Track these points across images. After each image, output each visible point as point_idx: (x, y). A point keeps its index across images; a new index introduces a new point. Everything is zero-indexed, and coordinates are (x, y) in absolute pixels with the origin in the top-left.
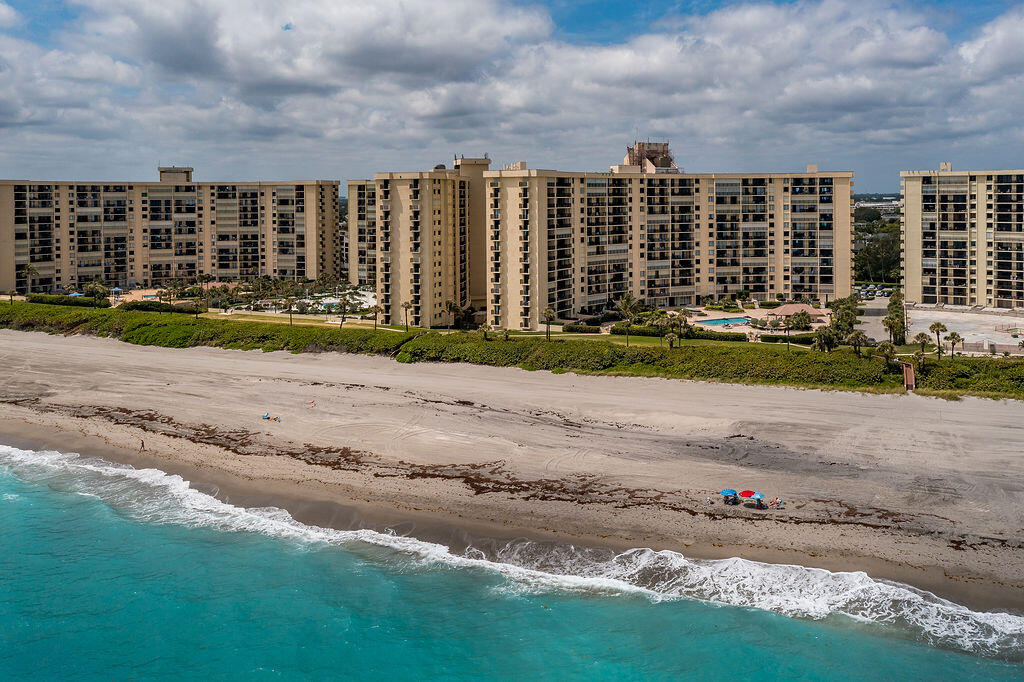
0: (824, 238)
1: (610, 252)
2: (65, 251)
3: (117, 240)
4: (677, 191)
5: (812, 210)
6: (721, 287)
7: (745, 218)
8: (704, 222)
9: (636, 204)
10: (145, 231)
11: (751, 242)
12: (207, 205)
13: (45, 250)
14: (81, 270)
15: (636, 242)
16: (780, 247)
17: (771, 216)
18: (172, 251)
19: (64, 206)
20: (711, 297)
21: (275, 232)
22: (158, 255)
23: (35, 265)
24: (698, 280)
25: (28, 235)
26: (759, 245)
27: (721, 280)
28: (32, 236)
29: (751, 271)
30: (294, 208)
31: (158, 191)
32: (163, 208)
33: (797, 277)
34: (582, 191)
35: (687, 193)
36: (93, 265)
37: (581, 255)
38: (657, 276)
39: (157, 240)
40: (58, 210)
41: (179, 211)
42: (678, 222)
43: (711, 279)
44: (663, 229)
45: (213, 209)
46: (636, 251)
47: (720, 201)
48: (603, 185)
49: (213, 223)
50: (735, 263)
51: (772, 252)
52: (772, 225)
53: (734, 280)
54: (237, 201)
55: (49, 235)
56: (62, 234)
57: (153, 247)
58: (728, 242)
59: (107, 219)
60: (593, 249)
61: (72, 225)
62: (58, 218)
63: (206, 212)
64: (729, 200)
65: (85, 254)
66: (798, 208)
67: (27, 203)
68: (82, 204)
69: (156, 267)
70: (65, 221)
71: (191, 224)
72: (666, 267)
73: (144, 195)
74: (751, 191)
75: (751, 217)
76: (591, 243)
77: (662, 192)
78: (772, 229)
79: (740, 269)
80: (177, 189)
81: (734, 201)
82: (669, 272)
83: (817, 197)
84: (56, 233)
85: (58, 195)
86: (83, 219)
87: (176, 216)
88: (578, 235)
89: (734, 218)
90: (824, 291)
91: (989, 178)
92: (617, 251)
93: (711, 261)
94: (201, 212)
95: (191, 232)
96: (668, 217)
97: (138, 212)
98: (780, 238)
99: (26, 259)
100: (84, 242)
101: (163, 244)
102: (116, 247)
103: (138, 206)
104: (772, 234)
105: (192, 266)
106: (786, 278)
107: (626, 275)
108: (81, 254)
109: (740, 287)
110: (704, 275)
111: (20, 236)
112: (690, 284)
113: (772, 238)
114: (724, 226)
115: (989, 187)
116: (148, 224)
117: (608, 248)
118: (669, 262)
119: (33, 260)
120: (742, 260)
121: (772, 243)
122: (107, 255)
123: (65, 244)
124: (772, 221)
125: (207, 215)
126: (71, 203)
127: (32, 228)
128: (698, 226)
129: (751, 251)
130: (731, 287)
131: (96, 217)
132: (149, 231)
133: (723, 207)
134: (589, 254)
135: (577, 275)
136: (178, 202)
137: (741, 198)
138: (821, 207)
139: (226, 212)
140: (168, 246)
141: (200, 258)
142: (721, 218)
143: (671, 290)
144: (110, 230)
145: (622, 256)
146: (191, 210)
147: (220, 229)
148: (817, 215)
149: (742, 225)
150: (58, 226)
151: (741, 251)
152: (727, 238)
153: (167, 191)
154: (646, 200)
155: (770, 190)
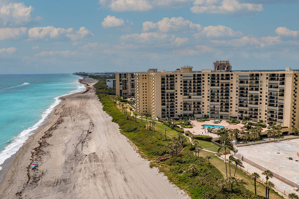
0: (280, 99)
1: (194, 98)
2: (129, 88)
4: (224, 78)
5: (277, 87)
6: (240, 114)
7: (252, 89)
8: (234, 90)
9: (206, 83)
11: (254, 99)
13: (125, 88)
14: (132, 92)
15: (206, 95)
16: (264, 101)
17: (261, 89)
19: (129, 78)
20: (236, 117)
23: (123, 90)
24: (231, 111)
26: (256, 99)
27: (241, 112)
28: (123, 84)
29: (254, 110)
33: (270, 115)
34: (181, 78)
35: (228, 79)
37: (180, 99)
38: (214, 107)
40: (128, 79)
42: (225, 89)
43: (236, 111)
44: (218, 91)
46: (206, 98)
47: (242, 82)
48: (191, 76)
50: (247, 106)
51: (261, 103)
52: (261, 93)
53: (246, 113)
55: (126, 84)
58: (245, 98)
60: (187, 97)
61: (130, 82)
62: (128, 80)
64: (246, 82)
66: (273, 86)
67: (122, 77)
68: (132, 77)
72: (218, 105)
74: (254, 79)
75: (254, 89)
76: (185, 95)
77: (218, 79)
78: (261, 94)
79: (247, 109)
81: (247, 83)
82: (220, 106)
83: (279, 82)
84: (128, 84)
85: (127, 76)
86: (132, 81)
88: (179, 92)
89: (247, 89)
90: (279, 122)
92: (197, 98)
93: (237, 104)
96: (220, 87)
98: (264, 98)
99: (122, 89)
104: (261, 96)
106: (266, 114)
107: (201, 106)
108: (132, 88)
109: (248, 115)
110: (234, 109)
111: (121, 84)
112: (229, 112)
113: (261, 98)
114: (242, 92)
117: (192, 97)
118: (219, 103)
119: (123, 89)
120: (249, 105)
121: (261, 100)
123: (129, 86)
124: (261, 91)
126: (130, 77)
127: (123, 83)
128: (232, 91)
129: (254, 102)
130: (244, 115)
133: (242, 85)
134: (184, 98)
135: (179, 105)
137: (249, 81)
138: (280, 86)
142: (241, 89)
143: (220, 113)
145: (200, 100)
148: (278, 90)
149: (249, 92)
150: (128, 82)
151: (248, 102)
152: (244, 96)
154: (210, 81)
155: (261, 78)
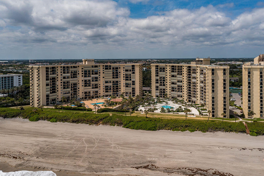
2: (59, 89)
3: (74, 84)
10: (83, 81)
12: (101, 72)
14: (64, 95)
18: (91, 87)
19: (59, 74)
21: (124, 80)
22: (87, 89)
25: (50, 84)
30: (131, 72)
31: (86, 67)
32: (88, 73)
36: (67, 93)
39: (86, 84)
40: (57, 75)
41: (93, 74)
45: (103, 73)
49: (103, 77)
54: (111, 70)
55: (55, 84)
56: (59, 83)
57: (85, 86)
59: (71, 78)
61: (61, 80)
62: (57, 78)
65: (65, 90)
67: (49, 73)
68: (64, 73)
69: (86, 93)
70: (59, 79)
71: (96, 78)
73: (82, 69)
80: (92, 67)
84: (57, 83)
85: (57, 70)
86: (64, 78)
87: (92, 76)
94: (100, 74)
95: (96, 81)
97: (81, 75)
99: (49, 93)
100: (66, 85)
101: (88, 85)
102: (74, 87)
103: (80, 73)
105: (97, 92)
111: (47, 85)
116: (83, 78)
119: (51, 93)
122: (71, 90)
125: (102, 75)
126: (61, 72)
127: (50, 82)
131: (68, 77)
132: (84, 81)
136: (93, 71)
139: (108, 74)
140: (89, 86)
141: (100, 89)
144: (72, 81)
146: (96, 73)
147: (106, 80)
150: (57, 80)
153: (89, 67)
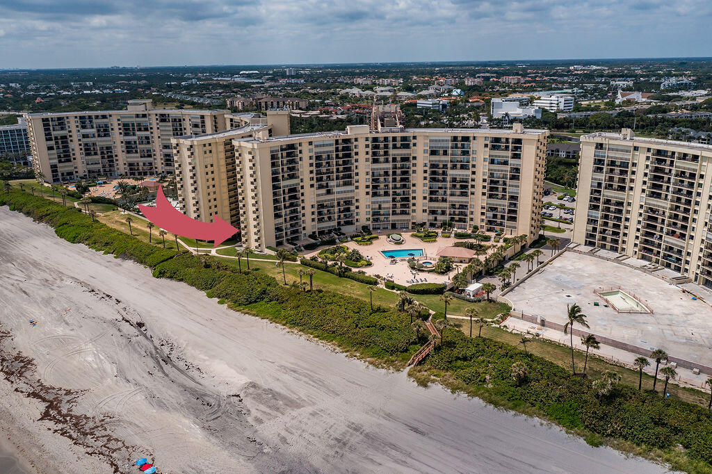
0: (512, 186)
1: (339, 192)
2: (78, 156)
3: (107, 148)
4: (399, 145)
5: (506, 163)
6: (432, 217)
7: (454, 167)
8: (420, 169)
9: (362, 157)
10: (122, 142)
11: (458, 185)
12: (155, 126)
13: (66, 157)
14: (88, 166)
15: (362, 184)
16: (479, 190)
17: (474, 166)
18: (138, 155)
19: (74, 129)
20: (425, 223)
22: (131, 157)
23: (61, 165)
24: (414, 211)
25: (55, 147)
26: (464, 187)
27: (433, 212)
28: (58, 148)
29: (457, 206)
30: (201, 130)
31: (126, 117)
32: (131, 128)
33: (490, 214)
34: (310, 151)
35: (407, 146)
36: (96, 164)
37: (310, 197)
38: (380, 208)
39: (130, 148)
40: (70, 131)
41: (140, 130)
42: (399, 168)
43: (424, 211)
44: (386, 173)
45: (158, 128)
46: (362, 190)
47: (433, 153)
48: (330, 145)
49: (159, 137)
50: (444, 200)
51: (473, 194)
52: (474, 173)
53: (443, 213)
54: (170, 124)
55: (67, 147)
56: (75, 146)
57: (128, 152)
58: (440, 184)
59: (99, 136)
60: (323, 191)
61: (80, 140)
62: (70, 136)
63: (155, 130)
64: (441, 152)
65: (90, 157)
66: (496, 162)
67: (51, 128)
68: (84, 127)
69: (130, 165)
70: (75, 138)
71: (147, 138)
72: (387, 202)
73: (118, 120)
74: (459, 145)
75: (459, 166)
76: (321, 187)
77: (386, 147)
78: (474, 176)
79: (447, 205)
80: (137, 116)
81: (445, 153)
82: (390, 205)
83: (509, 153)
84: (71, 145)
85: (69, 122)
86: (85, 136)
87: (138, 133)
88: (307, 183)
89: (445, 166)
90: (510, 227)
91: (649, 150)
92: (345, 192)
93: (425, 198)
94: (152, 131)
95: (148, 143)
96: (390, 165)
97: (117, 131)
98: (479, 183)
99: (56, 161)
100: (88, 150)
101: (134, 151)
102: (108, 152)
103: (116, 127)
104: (473, 180)
105: (151, 164)
106: (483, 214)
107: (353, 208)
108: (87, 157)
109: (447, 218)
110: (419, 208)
111: (50, 148)
112: (408, 214)
113: (473, 183)
114: (435, 173)
115: (648, 158)
116: (122, 138)
117: (336, 190)
118: (390, 198)
119: (60, 162)
120: (449, 198)
121: (473, 186)
122: (103, 158)
123: (77, 152)
124: (474, 170)
125: (156, 133)
126: (77, 126)
127: (57, 143)
128: (414, 172)
129: (458, 192)
130: (440, 218)
131: (93, 134)
132: (124, 142)
133: (435, 158)
134: (318, 195)
135: (308, 211)
136: (139, 125)
137: (450, 151)
138: (511, 161)
139: (165, 130)
140: (136, 152)
141: (155, 159)
142: (433, 166)
143: (392, 218)
144: (101, 142)
145: (350, 195)
146: (146, 129)
147: (163, 142)
148: (508, 168)
149: (450, 172)
150: (71, 141)
151: (448, 192)
152: (438, 181)
153: (133, 117)
154: (370, 153)
155: (474, 145)
